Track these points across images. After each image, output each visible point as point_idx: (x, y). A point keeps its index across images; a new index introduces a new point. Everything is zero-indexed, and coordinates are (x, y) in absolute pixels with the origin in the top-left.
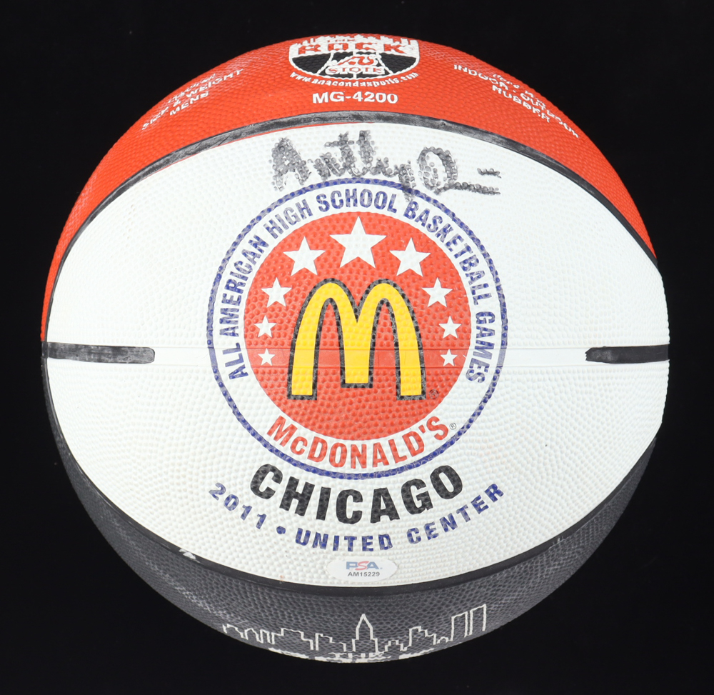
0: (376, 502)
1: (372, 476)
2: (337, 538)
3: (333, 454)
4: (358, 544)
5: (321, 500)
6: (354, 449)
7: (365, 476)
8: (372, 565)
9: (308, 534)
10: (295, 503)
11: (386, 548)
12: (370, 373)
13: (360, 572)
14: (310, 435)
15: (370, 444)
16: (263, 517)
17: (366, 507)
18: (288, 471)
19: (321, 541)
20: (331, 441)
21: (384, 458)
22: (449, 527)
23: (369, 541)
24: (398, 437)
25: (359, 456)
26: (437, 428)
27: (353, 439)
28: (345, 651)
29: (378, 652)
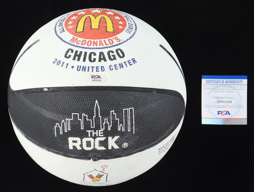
0: (100, 56)
1: (99, 48)
2: (89, 67)
3: (88, 43)
4: (95, 69)
5: (84, 56)
6: (94, 42)
7: (97, 48)
8: (99, 77)
9: (80, 67)
10: (77, 58)
11: (103, 71)
12: (99, 27)
13: (95, 79)
14: (81, 39)
15: (98, 41)
16: (67, 64)
17: (97, 57)
18: (75, 49)
19: (84, 69)
20: (87, 40)
21: (102, 44)
22: (121, 68)
23: (98, 68)
24: (106, 40)
25: (95, 43)
26: (118, 39)
27: (94, 39)
28: (91, 127)
29: (101, 129)
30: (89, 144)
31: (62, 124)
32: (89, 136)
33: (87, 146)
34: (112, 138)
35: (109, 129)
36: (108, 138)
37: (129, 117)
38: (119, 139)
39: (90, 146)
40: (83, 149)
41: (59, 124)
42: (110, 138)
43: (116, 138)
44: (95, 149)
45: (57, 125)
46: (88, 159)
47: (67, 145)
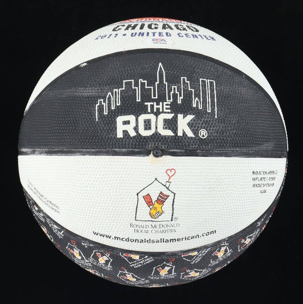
1: (162, 22)
2: (148, 33)
4: (157, 34)
7: (159, 22)
8: (163, 40)
9: (136, 33)
11: (169, 36)
13: (158, 42)
16: (117, 34)
19: (141, 34)
22: (195, 37)
28: (153, 98)
29: (167, 100)
30: (148, 125)
31: (108, 98)
32: (149, 111)
33: (146, 129)
34: (184, 117)
35: (179, 102)
36: (177, 116)
37: (208, 92)
38: (194, 120)
39: (150, 128)
40: (139, 135)
41: (102, 100)
42: (180, 116)
43: (190, 117)
44: (158, 134)
45: (100, 101)
46: (145, 155)
47: (114, 132)
